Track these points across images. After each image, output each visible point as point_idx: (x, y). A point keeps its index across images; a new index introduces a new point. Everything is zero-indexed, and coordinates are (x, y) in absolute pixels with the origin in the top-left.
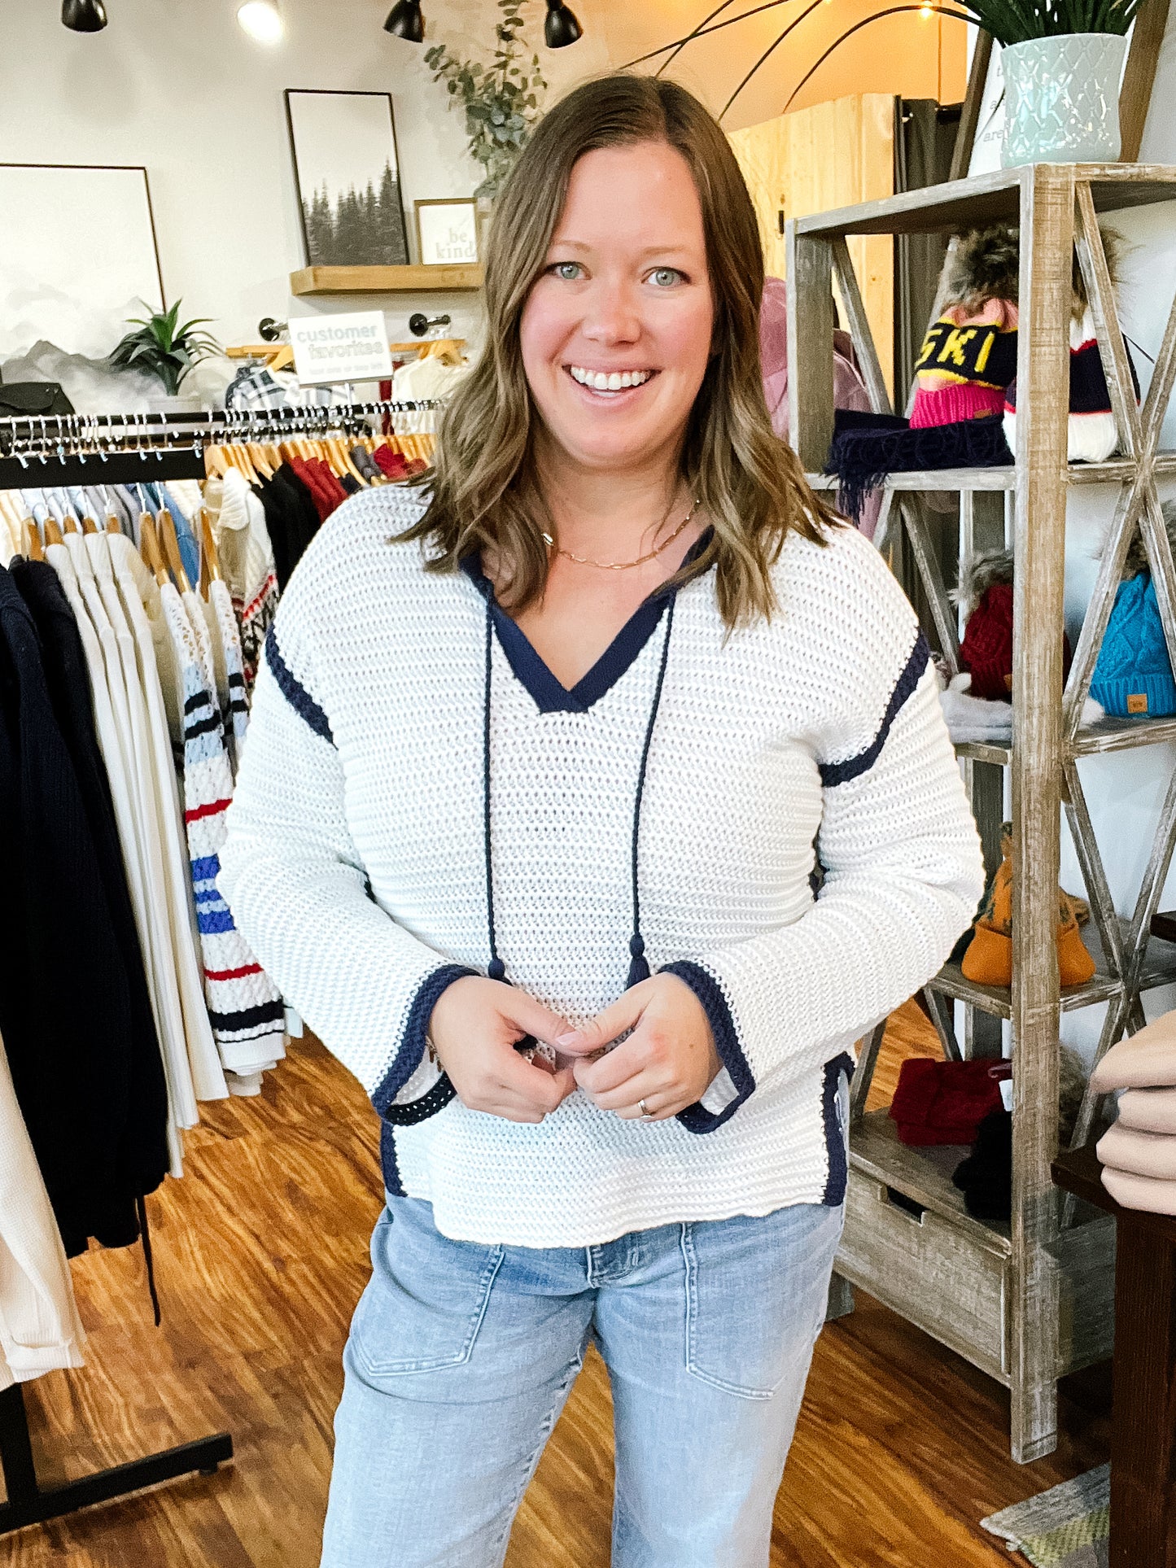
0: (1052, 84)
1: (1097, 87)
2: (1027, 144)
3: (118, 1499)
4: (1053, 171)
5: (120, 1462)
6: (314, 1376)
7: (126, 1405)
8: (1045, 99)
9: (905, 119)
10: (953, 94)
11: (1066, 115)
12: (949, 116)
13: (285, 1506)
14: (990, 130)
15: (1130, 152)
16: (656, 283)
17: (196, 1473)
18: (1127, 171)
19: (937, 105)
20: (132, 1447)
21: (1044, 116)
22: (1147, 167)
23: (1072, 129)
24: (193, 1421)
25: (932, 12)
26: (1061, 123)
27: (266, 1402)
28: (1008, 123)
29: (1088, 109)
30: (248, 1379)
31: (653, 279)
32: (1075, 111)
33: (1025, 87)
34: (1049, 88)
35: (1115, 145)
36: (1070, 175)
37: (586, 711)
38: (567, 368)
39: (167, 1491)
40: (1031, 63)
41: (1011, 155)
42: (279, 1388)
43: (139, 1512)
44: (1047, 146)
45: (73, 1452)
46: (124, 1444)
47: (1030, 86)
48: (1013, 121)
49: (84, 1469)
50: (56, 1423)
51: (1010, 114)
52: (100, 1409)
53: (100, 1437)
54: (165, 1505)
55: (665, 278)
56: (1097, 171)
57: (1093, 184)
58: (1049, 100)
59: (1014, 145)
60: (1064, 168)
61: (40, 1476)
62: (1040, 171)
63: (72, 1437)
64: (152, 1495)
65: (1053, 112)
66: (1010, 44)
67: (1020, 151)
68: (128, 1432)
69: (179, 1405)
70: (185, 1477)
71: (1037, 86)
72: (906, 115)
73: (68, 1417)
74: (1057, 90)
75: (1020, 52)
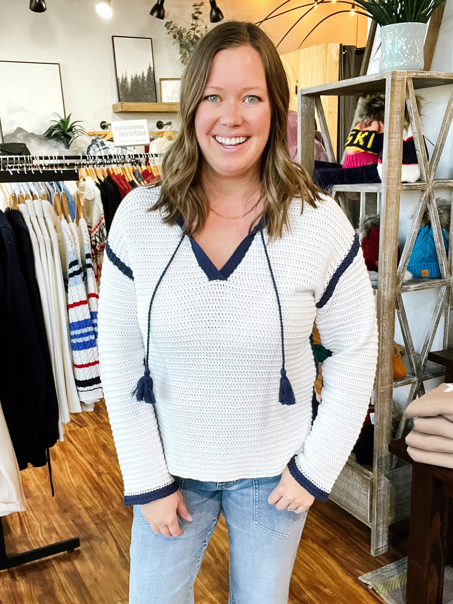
0: (399, 41)
1: (416, 42)
2: (389, 63)
3: (36, 561)
4: (399, 73)
5: (38, 547)
6: (111, 517)
7: (41, 526)
8: (396, 46)
9: (344, 53)
10: (362, 44)
11: (404, 53)
12: (360, 52)
13: (99, 565)
14: (375, 58)
15: (428, 66)
16: (248, 102)
17: (66, 552)
18: (427, 74)
19: (356, 47)
20: (42, 542)
21: (395, 53)
22: (434, 73)
23: (406, 58)
24: (65, 532)
25: (355, 13)
26: (402, 56)
27: (93, 526)
28: (382, 55)
29: (412, 51)
30: (86, 518)
31: (247, 101)
32: (407, 51)
33: (389, 42)
34: (398, 43)
35: (422, 64)
36: (405, 75)
37: (227, 280)
38: (214, 137)
39: (55, 559)
40: (391, 33)
41: (383, 67)
42: (97, 521)
43: (45, 566)
44: (396, 64)
45: (20, 543)
46: (39, 540)
47: (391, 41)
48: (384, 54)
49: (24, 549)
50: (14, 532)
51: (383, 52)
52: (30, 527)
53: (31, 538)
54: (54, 563)
55: (252, 100)
56: (415, 74)
57: (413, 79)
58: (398, 47)
59: (384, 64)
60: (402, 72)
61: (7, 552)
62: (393, 73)
63: (20, 537)
64: (49, 560)
65: (399, 52)
66: (384, 26)
67: (386, 66)
68: (41, 537)
69: (60, 527)
70: (62, 553)
71: (393, 42)
72: (344, 51)
73: (19, 530)
74: (401, 43)
75: (387, 29)
